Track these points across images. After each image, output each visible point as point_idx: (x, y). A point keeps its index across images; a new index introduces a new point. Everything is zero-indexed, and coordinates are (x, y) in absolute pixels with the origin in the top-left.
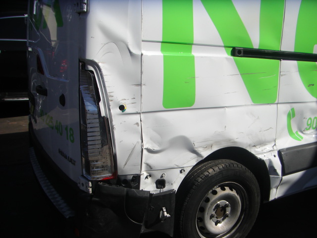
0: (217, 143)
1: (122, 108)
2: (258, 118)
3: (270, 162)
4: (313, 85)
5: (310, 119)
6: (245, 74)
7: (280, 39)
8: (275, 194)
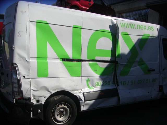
0: (57, 89)
1: (24, 77)
2: (74, 81)
3: (79, 96)
4: (97, 70)
5: (97, 82)
6: (67, 67)
7: (81, 55)
8: (83, 108)
